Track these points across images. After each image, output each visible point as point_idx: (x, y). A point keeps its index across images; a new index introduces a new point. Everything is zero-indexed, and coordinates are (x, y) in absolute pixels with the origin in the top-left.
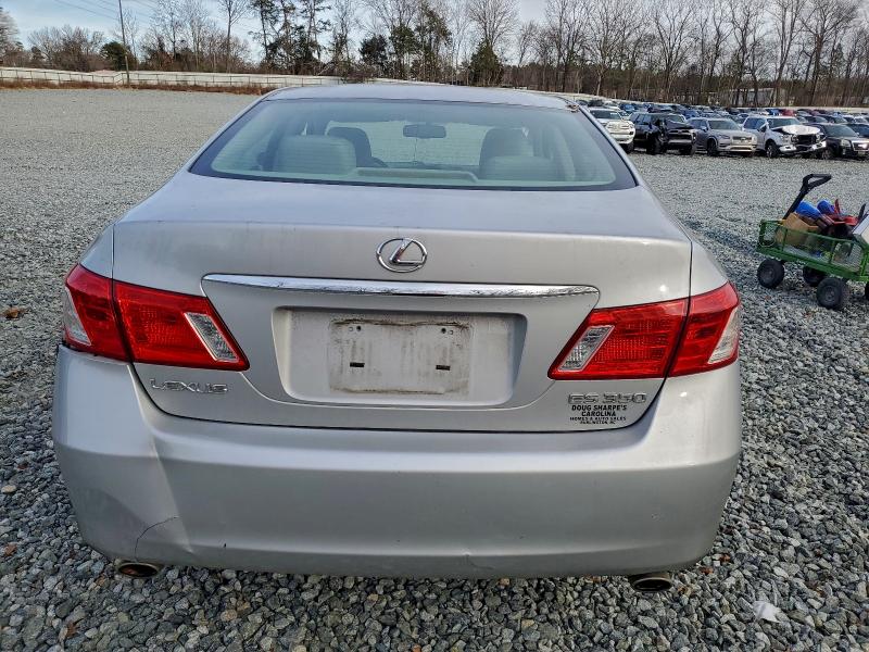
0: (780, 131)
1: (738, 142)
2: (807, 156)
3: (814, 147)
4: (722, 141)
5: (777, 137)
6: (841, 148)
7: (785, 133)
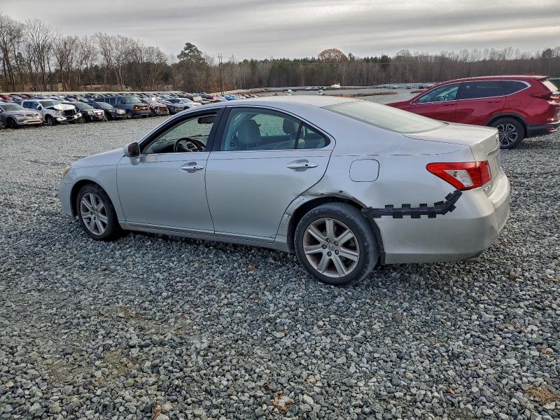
0: (53, 108)
1: (29, 118)
2: (73, 122)
3: (76, 117)
4: (18, 118)
5: (51, 113)
6: (89, 116)
7: (56, 110)
